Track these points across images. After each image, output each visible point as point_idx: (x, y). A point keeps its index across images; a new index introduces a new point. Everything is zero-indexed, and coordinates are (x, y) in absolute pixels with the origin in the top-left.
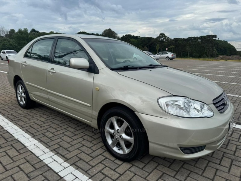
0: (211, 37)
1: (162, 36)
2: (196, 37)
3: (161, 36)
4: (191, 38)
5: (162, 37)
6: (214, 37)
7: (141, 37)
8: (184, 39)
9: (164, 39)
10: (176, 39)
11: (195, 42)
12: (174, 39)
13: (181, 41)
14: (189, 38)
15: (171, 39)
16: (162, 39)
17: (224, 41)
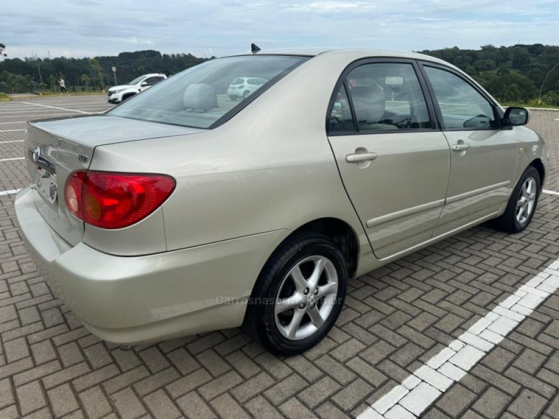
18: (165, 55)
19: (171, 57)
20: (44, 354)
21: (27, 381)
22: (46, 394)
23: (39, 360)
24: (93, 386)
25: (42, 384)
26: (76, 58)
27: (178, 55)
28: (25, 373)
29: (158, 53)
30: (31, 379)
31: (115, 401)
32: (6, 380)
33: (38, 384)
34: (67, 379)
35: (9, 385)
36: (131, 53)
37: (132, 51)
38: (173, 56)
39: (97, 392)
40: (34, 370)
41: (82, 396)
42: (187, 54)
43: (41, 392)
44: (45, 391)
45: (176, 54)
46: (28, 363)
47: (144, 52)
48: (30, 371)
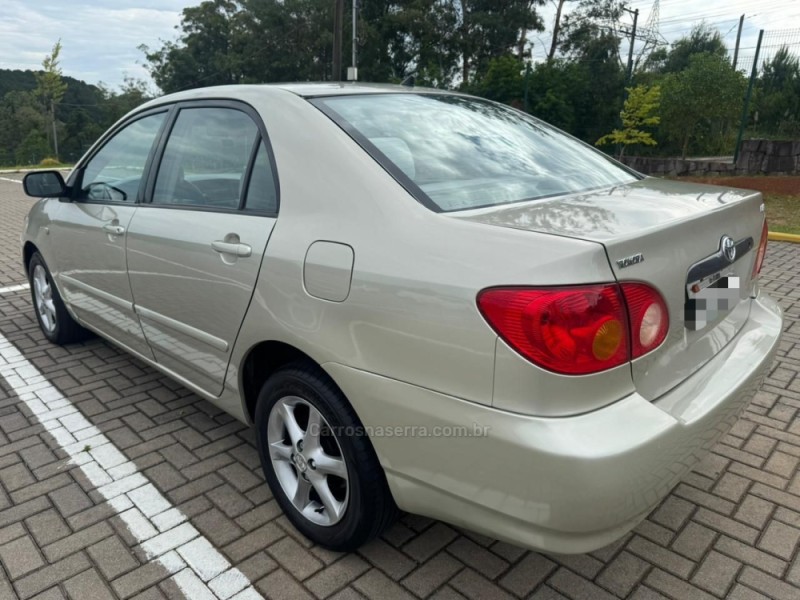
20: (721, 567)
21: (771, 558)
22: (764, 528)
23: (734, 567)
24: (717, 496)
25: (758, 539)
28: (764, 568)
30: (763, 555)
31: (717, 473)
32: (792, 580)
33: (763, 542)
34: (730, 520)
35: (792, 571)
39: (721, 489)
40: (750, 561)
41: (736, 499)
43: (767, 533)
44: (762, 532)
46: (748, 576)
48: (757, 564)
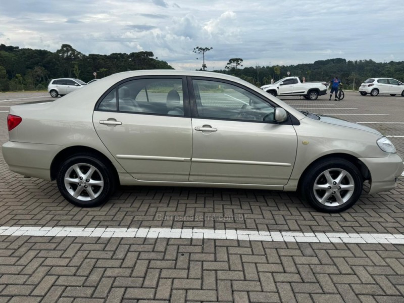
0: (145, 55)
1: (67, 49)
2: (122, 53)
3: (65, 49)
4: (116, 54)
5: (67, 51)
6: (150, 56)
7: (20, 48)
8: (105, 56)
9: (71, 54)
10: (93, 55)
11: (125, 61)
12: (90, 55)
13: (103, 59)
14: (113, 54)
15: (84, 55)
16: (67, 55)
17: (162, 61)
18: (349, 62)
19: (354, 62)
26: (285, 66)
27: (361, 61)
29: (345, 60)
36: (323, 61)
37: (324, 60)
38: (356, 62)
42: (368, 60)
45: (358, 60)
47: (333, 60)
